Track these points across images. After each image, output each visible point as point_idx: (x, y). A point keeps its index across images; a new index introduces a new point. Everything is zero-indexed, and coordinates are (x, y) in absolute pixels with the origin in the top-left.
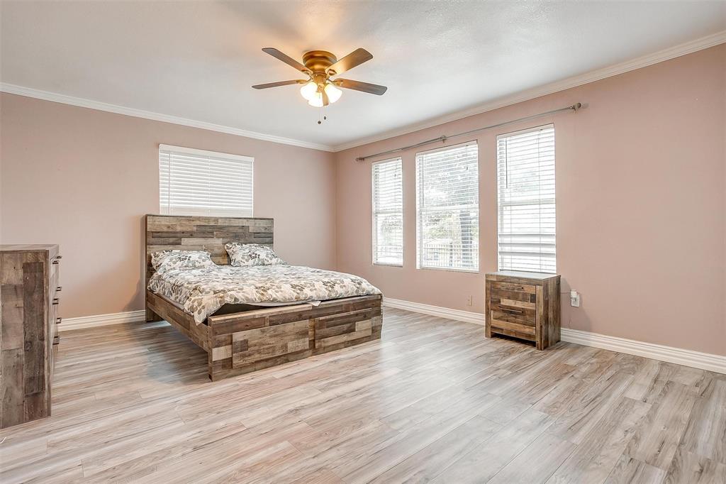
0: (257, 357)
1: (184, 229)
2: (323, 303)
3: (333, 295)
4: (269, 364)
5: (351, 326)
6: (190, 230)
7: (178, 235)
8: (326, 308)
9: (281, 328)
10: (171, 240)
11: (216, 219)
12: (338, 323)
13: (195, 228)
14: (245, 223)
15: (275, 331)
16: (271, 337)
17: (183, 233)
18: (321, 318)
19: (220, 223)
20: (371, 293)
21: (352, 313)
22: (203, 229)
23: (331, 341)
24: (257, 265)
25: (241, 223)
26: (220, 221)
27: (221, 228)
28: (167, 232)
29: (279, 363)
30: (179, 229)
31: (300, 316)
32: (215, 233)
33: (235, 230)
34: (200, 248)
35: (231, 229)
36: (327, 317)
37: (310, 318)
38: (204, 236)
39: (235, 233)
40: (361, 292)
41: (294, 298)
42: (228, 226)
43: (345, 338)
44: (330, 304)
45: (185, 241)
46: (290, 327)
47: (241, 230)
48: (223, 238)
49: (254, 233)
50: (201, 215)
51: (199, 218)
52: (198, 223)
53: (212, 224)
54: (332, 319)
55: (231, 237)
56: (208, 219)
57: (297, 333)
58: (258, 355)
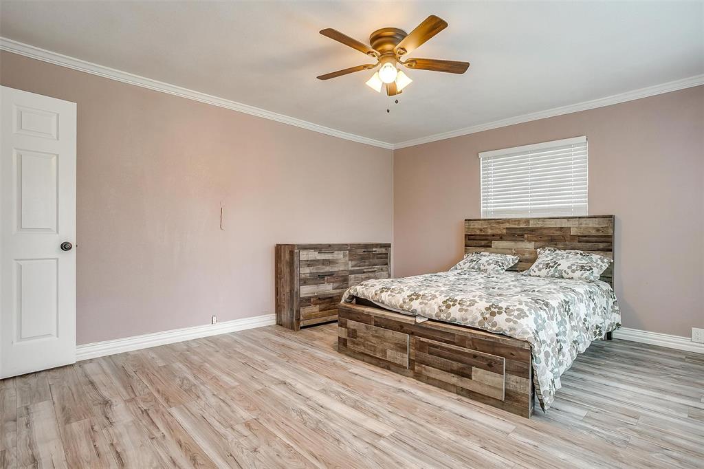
0: (362, 349)
1: (494, 232)
2: (429, 322)
3: (443, 317)
4: (373, 361)
5: (464, 368)
6: (500, 233)
7: (489, 238)
8: (431, 329)
9: (381, 331)
10: (483, 243)
11: (527, 221)
12: (443, 355)
13: (505, 231)
14: (565, 224)
15: (376, 331)
16: (373, 336)
17: (493, 235)
18: (422, 339)
19: (532, 225)
20: (508, 333)
21: (466, 350)
22: (513, 232)
23: (434, 373)
24: (553, 276)
25: (559, 224)
26: (531, 222)
27: (533, 230)
28: (480, 235)
29: (382, 365)
30: (490, 232)
31: (401, 327)
32: (526, 236)
33: (551, 233)
34: (509, 251)
35: (545, 231)
36: (430, 341)
37: (412, 334)
38: (514, 238)
39: (551, 236)
40: (487, 326)
41: (398, 305)
42: (541, 228)
43: (454, 379)
44: (436, 326)
45: (495, 244)
46: (389, 334)
47: (558, 233)
48: (535, 241)
49: (579, 236)
50: (510, 217)
51: (508, 221)
52: (507, 225)
53: (522, 226)
54: (437, 347)
55: (545, 241)
56: (518, 221)
57: (396, 344)
58: (363, 348)
